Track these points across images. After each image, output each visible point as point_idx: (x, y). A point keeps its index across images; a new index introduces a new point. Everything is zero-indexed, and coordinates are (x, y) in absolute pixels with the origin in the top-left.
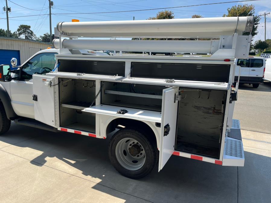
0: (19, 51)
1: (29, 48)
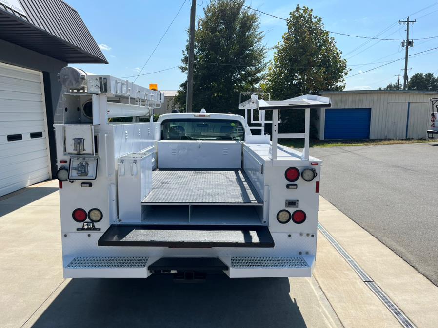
0: (370, 109)
1: (388, 103)
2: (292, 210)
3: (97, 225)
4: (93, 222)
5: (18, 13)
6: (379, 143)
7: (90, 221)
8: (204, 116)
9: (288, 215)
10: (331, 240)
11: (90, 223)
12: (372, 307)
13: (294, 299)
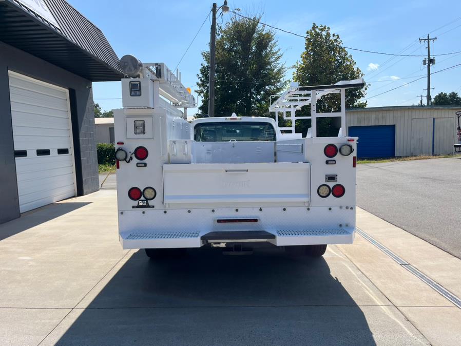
1: (412, 119)
2: (331, 184)
3: (151, 203)
4: (147, 200)
5: (53, 26)
6: (406, 159)
7: (144, 199)
8: (235, 119)
9: (328, 189)
10: (365, 236)
11: (145, 200)
12: (410, 282)
13: (336, 278)
